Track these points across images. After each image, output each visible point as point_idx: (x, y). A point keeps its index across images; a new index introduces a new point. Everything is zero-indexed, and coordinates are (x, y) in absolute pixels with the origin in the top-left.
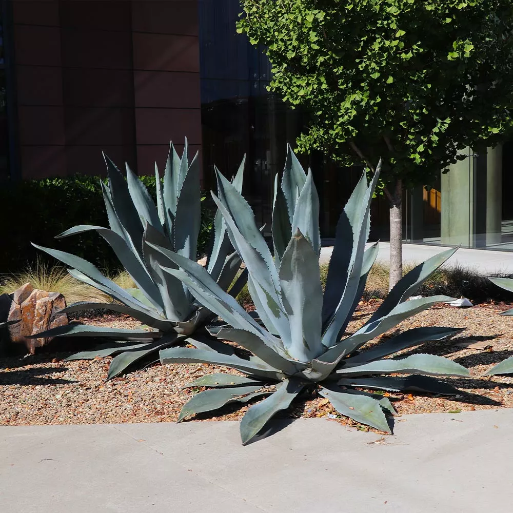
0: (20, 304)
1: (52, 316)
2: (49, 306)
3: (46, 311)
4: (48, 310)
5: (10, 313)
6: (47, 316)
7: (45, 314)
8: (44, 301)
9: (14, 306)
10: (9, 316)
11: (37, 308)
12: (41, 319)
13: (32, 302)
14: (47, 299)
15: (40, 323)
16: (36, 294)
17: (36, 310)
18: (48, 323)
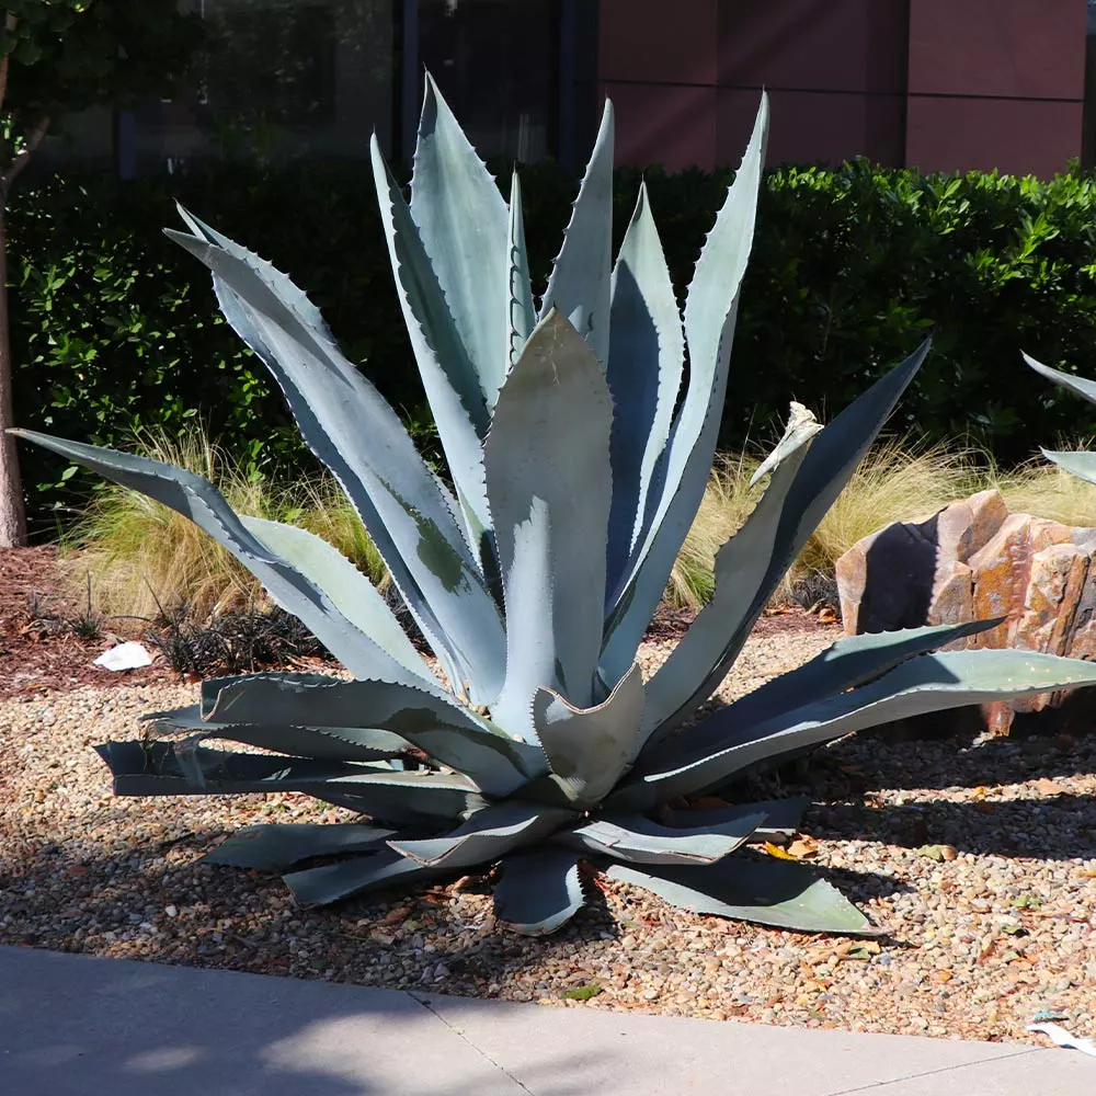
0: (964, 559)
1: (1081, 609)
2: (1075, 574)
3: (1064, 590)
4: (1071, 586)
5: (938, 590)
6: (1066, 608)
7: (1060, 601)
8: (1061, 557)
9: (948, 568)
10: (934, 601)
11: (1034, 578)
12: (1043, 618)
13: (1010, 557)
14: (1068, 550)
15: (1042, 630)
16: (1026, 529)
17: (1030, 587)
18: (1065, 632)
